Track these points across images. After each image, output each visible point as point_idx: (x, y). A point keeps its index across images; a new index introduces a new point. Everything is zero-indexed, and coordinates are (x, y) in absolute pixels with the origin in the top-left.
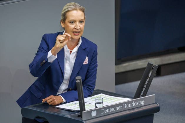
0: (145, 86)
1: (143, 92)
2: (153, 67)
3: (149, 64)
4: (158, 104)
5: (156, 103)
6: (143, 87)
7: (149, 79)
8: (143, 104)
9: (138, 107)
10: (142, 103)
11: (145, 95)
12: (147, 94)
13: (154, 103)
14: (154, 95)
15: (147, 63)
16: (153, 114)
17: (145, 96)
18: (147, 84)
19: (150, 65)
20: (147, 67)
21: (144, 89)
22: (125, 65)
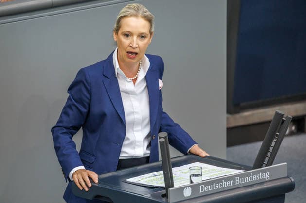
0: (271, 149)
1: (267, 159)
2: (285, 119)
3: (277, 114)
4: (291, 178)
5: (288, 177)
6: (267, 151)
7: (277, 139)
8: (267, 178)
9: (259, 183)
10: (266, 176)
11: (270, 163)
12: (274, 163)
13: (286, 176)
14: (286, 163)
15: (275, 112)
16: (284, 195)
17: (271, 165)
18: (275, 146)
19: (279, 116)
20: (274, 118)
21: (269, 155)
22: (247, 114)
